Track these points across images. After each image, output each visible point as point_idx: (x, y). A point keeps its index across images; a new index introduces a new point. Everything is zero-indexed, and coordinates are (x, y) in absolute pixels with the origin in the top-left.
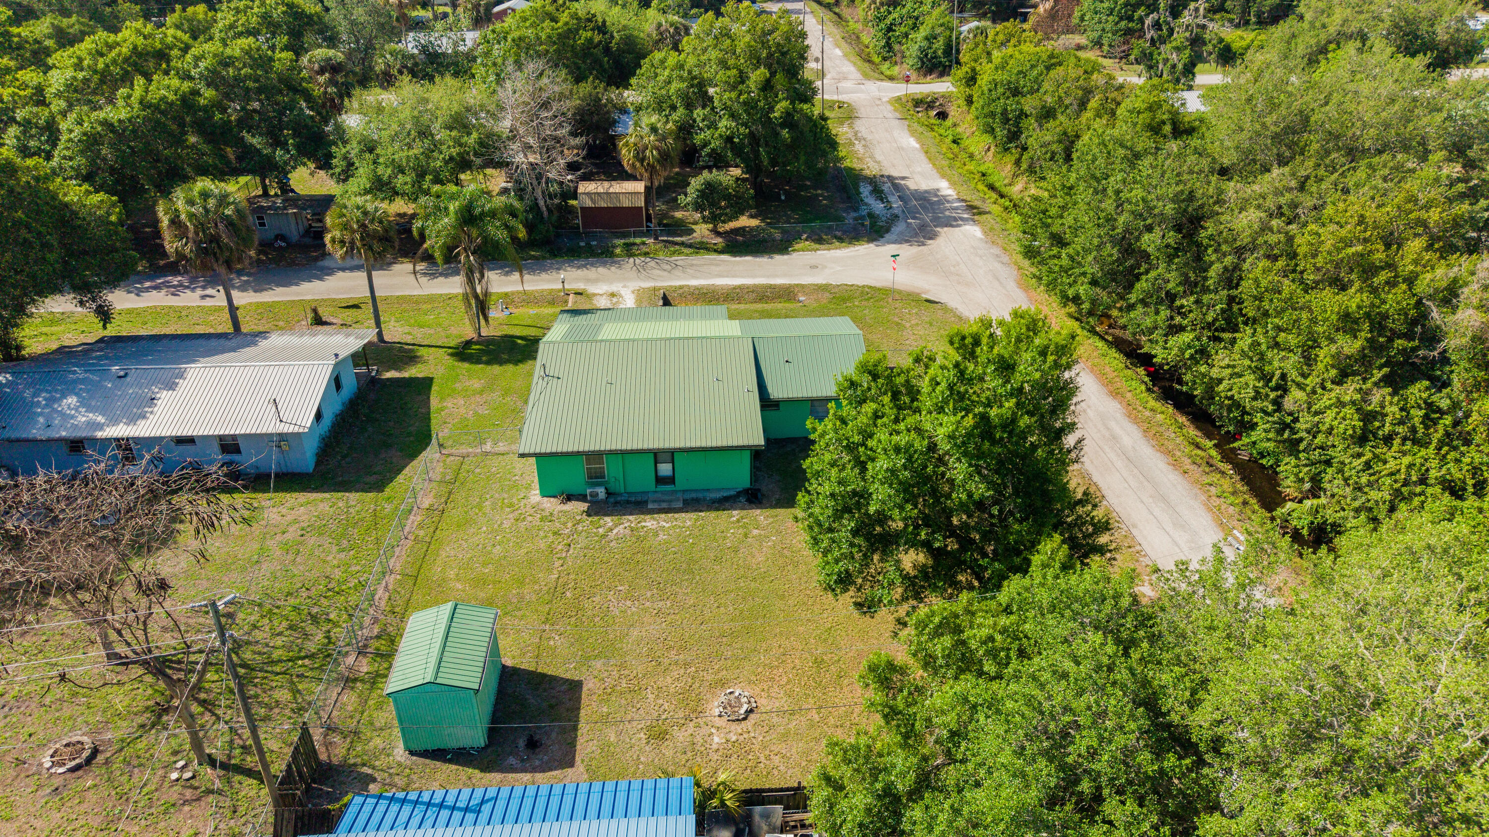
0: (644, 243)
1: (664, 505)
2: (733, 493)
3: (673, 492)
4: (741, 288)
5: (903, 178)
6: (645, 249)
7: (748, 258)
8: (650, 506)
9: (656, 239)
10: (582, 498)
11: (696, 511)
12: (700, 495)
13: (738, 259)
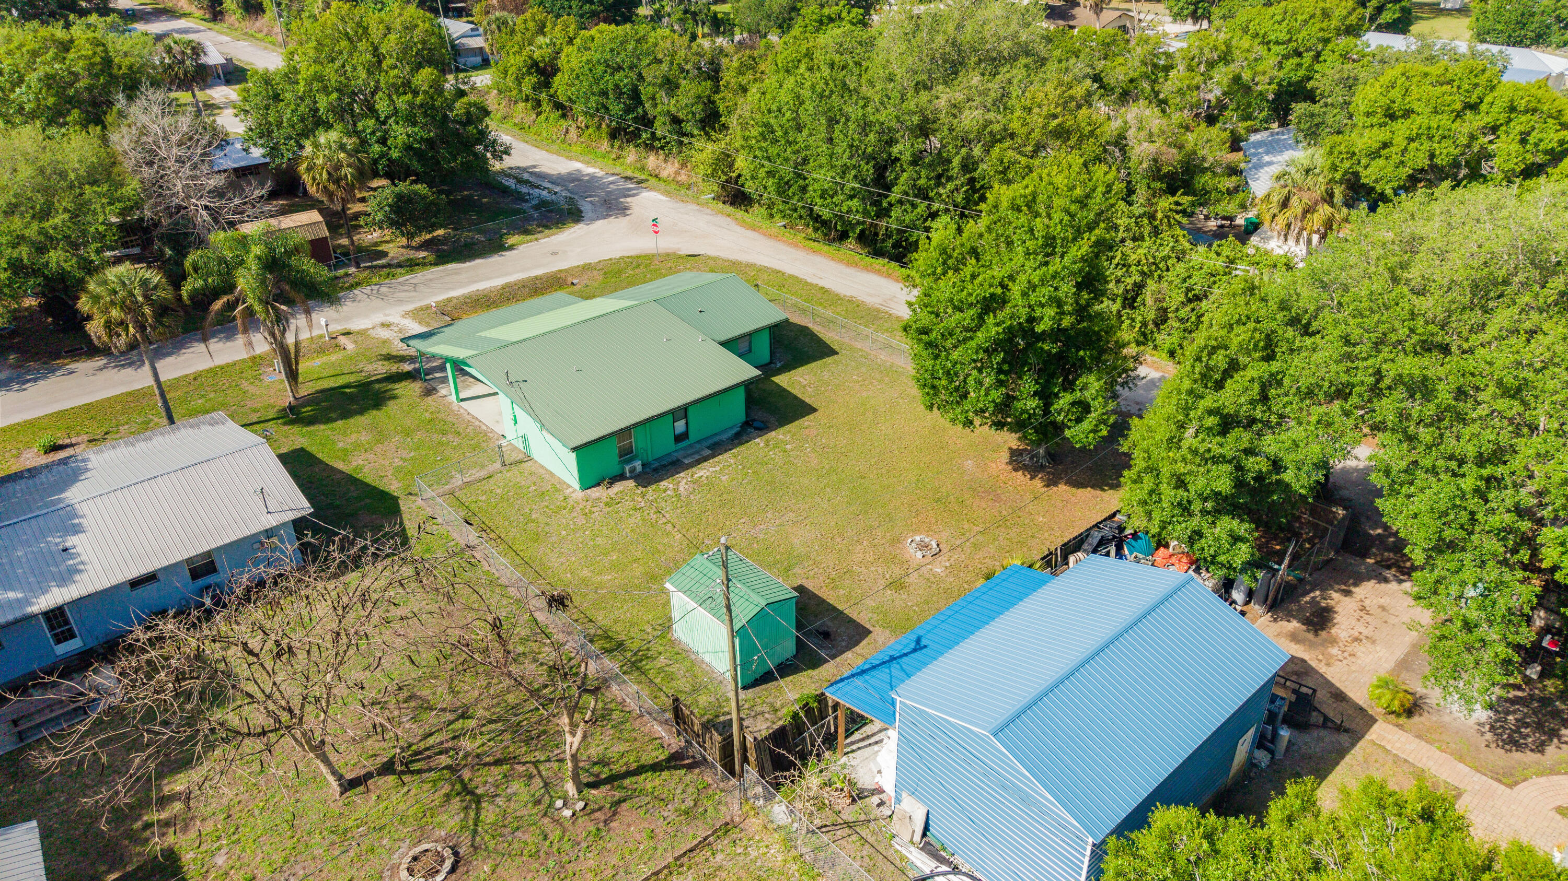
0: (347, 275)
1: (697, 457)
2: (737, 429)
3: (691, 446)
4: (508, 286)
5: (534, 166)
6: (351, 280)
7: (478, 261)
8: (686, 461)
9: (358, 266)
10: (621, 477)
11: (726, 451)
12: (716, 439)
13: (468, 264)
